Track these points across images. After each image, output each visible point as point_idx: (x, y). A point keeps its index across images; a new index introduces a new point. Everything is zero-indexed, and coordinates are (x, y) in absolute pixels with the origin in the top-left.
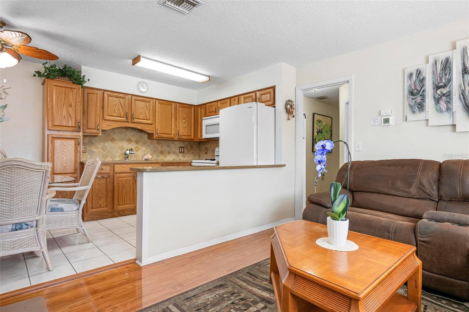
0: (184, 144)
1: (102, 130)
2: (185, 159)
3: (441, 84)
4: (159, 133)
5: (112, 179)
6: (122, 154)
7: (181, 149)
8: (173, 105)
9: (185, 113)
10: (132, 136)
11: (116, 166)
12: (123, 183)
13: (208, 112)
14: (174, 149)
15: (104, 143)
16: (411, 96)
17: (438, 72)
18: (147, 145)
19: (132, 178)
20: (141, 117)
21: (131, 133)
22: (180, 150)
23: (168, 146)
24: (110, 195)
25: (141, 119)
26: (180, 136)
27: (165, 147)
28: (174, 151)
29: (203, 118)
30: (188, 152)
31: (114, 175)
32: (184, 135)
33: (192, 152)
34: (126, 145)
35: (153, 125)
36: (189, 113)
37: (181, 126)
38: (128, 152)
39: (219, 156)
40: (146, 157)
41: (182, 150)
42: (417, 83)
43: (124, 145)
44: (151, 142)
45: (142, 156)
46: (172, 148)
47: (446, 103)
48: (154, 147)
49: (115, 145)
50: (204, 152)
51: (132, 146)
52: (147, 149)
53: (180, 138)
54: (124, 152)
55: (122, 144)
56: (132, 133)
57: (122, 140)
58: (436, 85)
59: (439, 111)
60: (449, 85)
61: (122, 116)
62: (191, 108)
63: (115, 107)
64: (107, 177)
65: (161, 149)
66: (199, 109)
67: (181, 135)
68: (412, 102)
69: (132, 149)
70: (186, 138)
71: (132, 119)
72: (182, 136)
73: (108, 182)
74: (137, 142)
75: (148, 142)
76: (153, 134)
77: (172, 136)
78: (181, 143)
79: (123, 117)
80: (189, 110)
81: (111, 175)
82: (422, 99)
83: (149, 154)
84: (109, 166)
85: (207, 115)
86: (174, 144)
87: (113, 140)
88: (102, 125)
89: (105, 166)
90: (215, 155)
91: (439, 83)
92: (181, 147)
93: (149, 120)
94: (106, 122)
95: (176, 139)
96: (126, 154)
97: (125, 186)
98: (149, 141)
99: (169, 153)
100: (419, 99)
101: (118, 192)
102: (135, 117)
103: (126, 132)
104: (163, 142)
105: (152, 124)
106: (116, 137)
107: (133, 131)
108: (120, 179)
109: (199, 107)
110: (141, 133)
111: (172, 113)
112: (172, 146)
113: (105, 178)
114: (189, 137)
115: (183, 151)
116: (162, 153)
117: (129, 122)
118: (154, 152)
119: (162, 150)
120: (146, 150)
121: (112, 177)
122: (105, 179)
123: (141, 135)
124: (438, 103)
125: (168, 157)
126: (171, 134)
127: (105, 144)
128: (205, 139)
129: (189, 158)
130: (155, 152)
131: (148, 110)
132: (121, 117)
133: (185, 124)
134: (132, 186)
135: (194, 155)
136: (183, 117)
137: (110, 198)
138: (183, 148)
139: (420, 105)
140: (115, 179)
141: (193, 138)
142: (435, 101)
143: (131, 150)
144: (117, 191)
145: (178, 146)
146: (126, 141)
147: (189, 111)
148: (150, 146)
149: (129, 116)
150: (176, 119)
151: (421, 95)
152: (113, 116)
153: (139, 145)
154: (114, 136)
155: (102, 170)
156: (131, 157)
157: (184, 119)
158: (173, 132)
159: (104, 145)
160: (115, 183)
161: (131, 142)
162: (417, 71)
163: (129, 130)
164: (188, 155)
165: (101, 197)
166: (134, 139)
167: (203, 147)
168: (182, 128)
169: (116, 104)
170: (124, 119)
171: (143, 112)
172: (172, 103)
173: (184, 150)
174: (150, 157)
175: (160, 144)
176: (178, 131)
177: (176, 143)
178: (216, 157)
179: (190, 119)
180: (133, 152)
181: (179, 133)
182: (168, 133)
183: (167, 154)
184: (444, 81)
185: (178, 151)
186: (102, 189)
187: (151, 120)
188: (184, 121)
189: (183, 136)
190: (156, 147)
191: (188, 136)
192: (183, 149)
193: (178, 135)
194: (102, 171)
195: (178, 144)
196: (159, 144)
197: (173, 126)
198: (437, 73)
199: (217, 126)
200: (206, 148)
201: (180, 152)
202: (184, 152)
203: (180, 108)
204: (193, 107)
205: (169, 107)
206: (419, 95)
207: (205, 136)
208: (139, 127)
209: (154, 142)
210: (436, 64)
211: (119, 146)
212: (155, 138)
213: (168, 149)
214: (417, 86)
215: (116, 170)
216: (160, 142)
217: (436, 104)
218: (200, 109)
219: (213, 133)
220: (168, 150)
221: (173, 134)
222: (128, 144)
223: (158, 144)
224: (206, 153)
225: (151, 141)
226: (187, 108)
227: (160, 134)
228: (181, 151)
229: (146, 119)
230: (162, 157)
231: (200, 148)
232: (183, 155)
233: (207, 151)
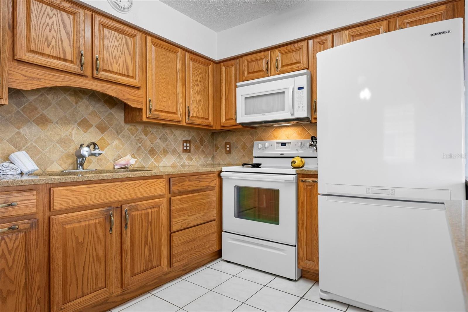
0: (189, 137)
1: (10, 90)
2: (191, 163)
4: (153, 110)
5: (46, 228)
6: (68, 156)
7: (185, 144)
8: (179, 54)
9: (200, 74)
10: (89, 114)
11: (55, 190)
12: (77, 238)
13: (246, 73)
14: (174, 146)
15: (19, 128)
18: (124, 136)
19: (102, 219)
20: (115, 68)
21: (87, 107)
22: (184, 146)
23: (164, 139)
24: (39, 279)
25: (116, 73)
26: (190, 118)
27: (158, 140)
28: (173, 148)
29: (238, 84)
30: (197, 151)
31: (49, 218)
32: (198, 117)
33: (203, 151)
34: (76, 134)
35: (142, 89)
36: (206, 74)
37: (192, 98)
38: (85, 151)
40: (122, 162)
41: (186, 146)
43: (71, 135)
44: (131, 129)
45: (115, 160)
46: (171, 143)
48: (138, 140)
49: (49, 134)
50: (224, 151)
51: (92, 135)
52: (123, 145)
53: (191, 122)
54: (72, 149)
55: (68, 133)
56: (91, 108)
57: (65, 121)
61: (69, 57)
62: (208, 65)
63: (50, 31)
64: (28, 226)
65: (150, 143)
66: (223, 68)
67: (193, 116)
69: (94, 144)
70: (200, 123)
71: (95, 71)
72: (194, 119)
73: (33, 243)
74: (102, 129)
75: (126, 128)
76: (141, 110)
77: (178, 117)
78: (185, 132)
79: (72, 62)
80: (205, 67)
81: (41, 220)
83: (129, 155)
84: (35, 193)
85: (244, 78)
86: (174, 135)
87: (43, 121)
88: (8, 74)
89: (20, 194)
90: (254, 155)
92: (186, 142)
93: (132, 77)
94: (23, 67)
95: (184, 124)
96: (82, 157)
97: (82, 243)
98: (127, 127)
99: (165, 152)
101: (65, 266)
102: (101, 67)
103: (76, 103)
104: (155, 130)
105: (138, 88)
106: (49, 113)
107: (93, 103)
108: (67, 227)
109: (222, 64)
110: (111, 108)
111: (177, 69)
112: (171, 138)
113: (20, 231)
114: (205, 121)
115: (188, 148)
116: (152, 152)
117: (86, 76)
118: (138, 150)
119: (152, 146)
120: (121, 146)
121: (43, 227)
122: (21, 235)
123: (112, 114)
125: (164, 160)
126: (175, 113)
127: (21, 130)
128: (240, 124)
129: (197, 162)
130: (140, 151)
131: (130, 54)
132: (65, 60)
133: (200, 96)
134: (102, 239)
136: (196, 81)
137: (39, 288)
138: (189, 142)
140: (55, 229)
141: (212, 124)
143: (92, 146)
144: (60, 263)
145: (180, 139)
146: (76, 125)
147: (206, 70)
148: (130, 137)
149: (87, 60)
150: (184, 84)
152: (42, 54)
153: (106, 136)
154: (45, 112)
155: (10, 209)
156: (90, 162)
157: (197, 85)
158: (180, 109)
159: (19, 133)
160: (54, 240)
161: (89, 128)
163: (82, 99)
164: (197, 156)
165: (9, 292)
166: (95, 121)
167: (221, 141)
168: (195, 102)
169: (52, 24)
170: (74, 68)
171: (120, 57)
172: (178, 49)
173: (190, 146)
174: (132, 161)
175: (149, 134)
176: (188, 108)
177: (177, 133)
178: (254, 159)
179: (206, 86)
180: (97, 151)
181: (189, 112)
182: (170, 111)
183: (161, 155)
185: (180, 149)
186: (10, 268)
187: (137, 78)
188: (197, 88)
189: (197, 119)
190: (140, 141)
191: (203, 118)
192: (188, 145)
193: (189, 116)
194: (11, 212)
195: (181, 135)
196: (146, 134)
197: (180, 97)
201: (185, 151)
202: (189, 151)
203: (191, 62)
204: (212, 63)
205: (172, 55)
207: (242, 118)
208: (111, 91)
209: (137, 130)
211: (58, 138)
212: (144, 119)
213: (163, 145)
215: (58, 204)
216: (149, 129)
218: (226, 67)
221: (179, 113)
222: (82, 132)
223: (145, 134)
224: (229, 152)
225: (131, 127)
226: (202, 63)
227: (156, 110)
228: (185, 148)
229: (126, 74)
230: (153, 160)
231: (215, 142)
232: (189, 155)
233: (230, 148)
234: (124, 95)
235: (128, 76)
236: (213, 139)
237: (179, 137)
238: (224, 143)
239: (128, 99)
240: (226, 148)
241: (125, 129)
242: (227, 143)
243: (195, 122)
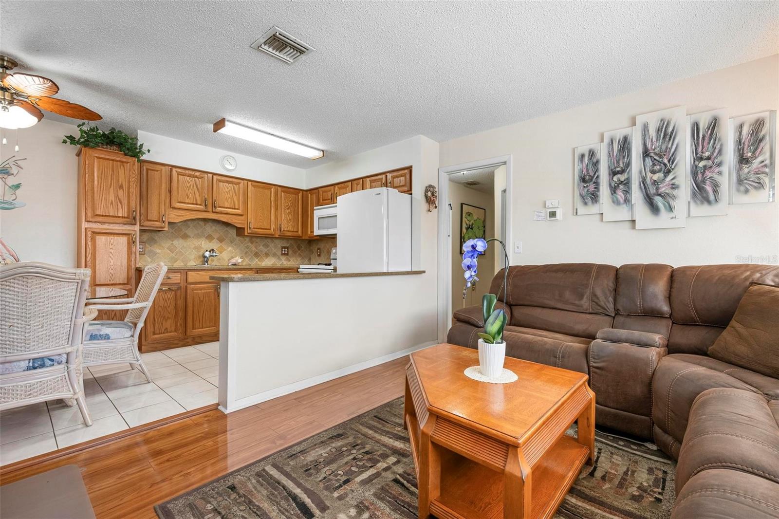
0: (288, 244)
1: (169, 223)
2: (289, 263)
3: (618, 169)
4: (252, 228)
5: (184, 293)
6: (199, 257)
7: (284, 250)
8: (272, 189)
9: (290, 201)
10: (213, 232)
11: (189, 273)
12: (200, 298)
13: (321, 200)
15: (172, 241)
16: (583, 184)
17: (615, 154)
18: (236, 244)
19: (213, 290)
20: (227, 205)
21: (211, 227)
23: (266, 246)
24: (181, 314)
25: (227, 208)
26: (282, 232)
27: (261, 247)
28: (274, 252)
29: (315, 208)
30: (294, 254)
31: (186, 286)
32: (288, 231)
33: (299, 254)
34: (204, 243)
35: (244, 216)
36: (295, 200)
37: (283, 218)
38: (207, 254)
39: (336, 259)
40: (233, 261)
41: (285, 251)
42: (590, 166)
43: (201, 244)
45: (229, 260)
46: (271, 249)
47: (623, 193)
48: (246, 247)
49: (188, 244)
50: (316, 254)
51: (214, 245)
53: (282, 234)
54: (201, 253)
55: (199, 243)
56: (214, 228)
57: (198, 236)
58: (612, 170)
59: (616, 202)
60: (628, 170)
61: (199, 203)
62: (297, 194)
63: (189, 190)
64: (176, 288)
65: (255, 249)
66: (309, 195)
67: (284, 231)
68: (584, 190)
69: (213, 250)
70: (290, 235)
71: (214, 208)
72: (285, 232)
73: (178, 297)
74: (221, 240)
76: (244, 228)
77: (272, 231)
78: (284, 241)
79: (200, 205)
80: (295, 196)
81: (182, 286)
82: (595, 188)
83: (238, 257)
84: (179, 273)
85: (319, 204)
86: (275, 243)
87: (185, 237)
88: (168, 215)
89: (173, 274)
90: (331, 258)
91: (615, 168)
92: (285, 248)
93: (238, 209)
94: (175, 211)
95: (277, 236)
96: (205, 257)
97: (202, 301)
98: (238, 238)
99: (267, 255)
100: (592, 187)
101: (193, 312)
102: (217, 205)
103: (205, 225)
104: (259, 240)
105: (242, 215)
106: (189, 232)
107: (215, 224)
108: (195, 291)
109: (309, 192)
110: (227, 227)
111: (271, 199)
112: (272, 245)
113: (173, 290)
114: (296, 233)
115: (286, 252)
116: (257, 255)
117: (209, 212)
118: (246, 253)
119: (257, 251)
120: (234, 251)
121: (183, 290)
122: (173, 293)
123: (227, 230)
124: (615, 193)
125: (266, 260)
126: (270, 229)
127: (174, 242)
129: (295, 263)
130: (248, 254)
131: (236, 195)
132: (197, 204)
133: (290, 216)
134: (213, 301)
135: (303, 258)
136: (287, 206)
137: (181, 319)
138: (287, 248)
139: (593, 194)
140: (188, 291)
141: (301, 235)
142: (611, 190)
143: (212, 252)
144: (191, 309)
145: (279, 246)
146: (204, 239)
147: (296, 198)
148: (240, 245)
149: (209, 203)
150: (276, 209)
151: (594, 183)
152: (185, 203)
153: (223, 245)
154: (187, 232)
155: (169, 280)
156: (213, 261)
157: (288, 209)
158: (273, 226)
159: (172, 244)
160: (188, 297)
161: (213, 240)
162: (590, 151)
163: (208, 222)
164: (294, 258)
165: (168, 318)
166: (216, 236)
167: (315, 247)
168: (285, 221)
169: (190, 186)
170: (202, 207)
171: (229, 198)
172: (271, 186)
173: (288, 251)
174: (240, 261)
175: (254, 243)
176: (280, 225)
177: (277, 241)
178: (332, 260)
179: (296, 208)
180: (214, 254)
181: (281, 228)
182: (265, 228)
183: (264, 257)
184: (621, 166)
185: (279, 253)
186: (169, 307)
187: (241, 209)
188: (288, 211)
189: (287, 232)
190: (247, 247)
191: (293, 231)
192: (286, 250)
193: (280, 231)
194: (169, 281)
195: (280, 244)
197: (273, 218)
198: (613, 155)
199: (333, 218)
200: (318, 249)
201: (282, 254)
202: (287, 254)
203: (282, 193)
204: (301, 192)
205: (267, 192)
206: (592, 183)
207: (317, 232)
208: (224, 218)
209: (245, 240)
210: (612, 143)
211: (194, 246)
212: (246, 234)
213: (265, 250)
214: (590, 170)
215: (190, 280)
216: (254, 239)
217: (612, 194)
218: (311, 195)
219: (329, 228)
220: (266, 250)
222: (208, 242)
223: (251, 243)
224: (319, 255)
225: (241, 239)
226: (292, 193)
227: (254, 228)
228: (283, 252)
229: (233, 207)
230: (257, 260)
231: (311, 248)
232: (287, 258)
233: (320, 252)
235: (235, 209)
236: (310, 246)
237: (279, 244)
239: (235, 223)
240: (318, 252)
241: (236, 240)
243: (286, 234)
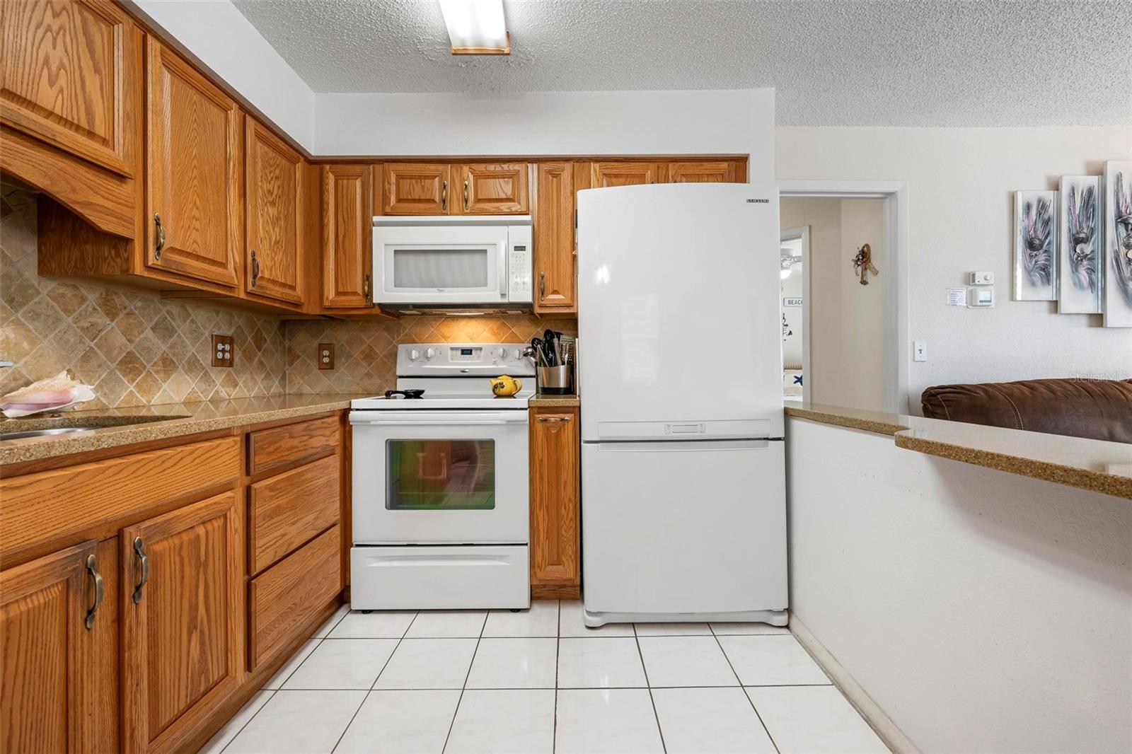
0: (230, 329)
2: (234, 393)
3: (1082, 235)
4: (166, 247)
7: (220, 347)
8: (231, 113)
9: (277, 178)
14: (192, 349)
16: (1029, 251)
17: (1077, 212)
18: (35, 316)
20: (47, 98)
22: (217, 351)
23: (165, 330)
25: (49, 114)
26: (258, 283)
27: (148, 333)
28: (189, 354)
29: (376, 219)
30: (247, 365)
32: (274, 282)
33: (261, 363)
37: (261, 233)
41: (223, 351)
42: (1039, 225)
44: (63, 296)
46: (183, 341)
47: (1087, 273)
48: (86, 330)
50: (314, 364)
52: (33, 342)
53: (259, 292)
58: (1073, 235)
59: (1078, 285)
60: (1093, 239)
62: (294, 162)
65: (124, 340)
66: (330, 177)
67: (262, 277)
68: (1031, 262)
70: (279, 296)
72: (266, 284)
75: (44, 292)
76: (127, 241)
77: (231, 274)
78: (220, 316)
82: (1046, 260)
83: (63, 374)
85: (388, 209)
86: (192, 322)
90: (399, 373)
91: (1078, 233)
92: (223, 339)
93: (104, 141)
95: (242, 294)
98: (47, 287)
99: (168, 365)
100: (1042, 258)
104: (139, 304)
109: (326, 167)
111: (226, 152)
112: (183, 328)
114: (288, 291)
115: (227, 356)
116: (130, 365)
118: (86, 358)
119: (131, 347)
120: (25, 345)
124: (1077, 270)
125: (165, 386)
126: (223, 265)
128: (380, 305)
129: (249, 391)
130: (94, 363)
131: (97, 70)
133: (277, 230)
135: (268, 377)
136: (270, 192)
138: (230, 340)
139: (1043, 270)
141: (302, 301)
142: (1072, 266)
145: (207, 333)
147: (289, 173)
148: (58, 320)
150: (243, 194)
151: (1046, 251)
157: (273, 204)
158: (234, 257)
162: (1039, 201)
164: (247, 376)
168: (266, 243)
171: (61, 66)
172: (230, 101)
173: (231, 352)
174: (82, 392)
175: (121, 316)
176: (254, 254)
177: (201, 315)
179: (290, 209)
181: (255, 267)
182: (210, 257)
183: (157, 372)
184: (1085, 231)
185: (206, 358)
187: (119, 148)
188: (272, 211)
189: (271, 286)
190: (92, 331)
191: (284, 285)
192: (227, 347)
193: (253, 277)
195: (208, 323)
196: (112, 314)
197: (232, 225)
198: (1074, 213)
199: (477, 257)
201: (216, 363)
202: (230, 363)
203: (258, 143)
204: (301, 159)
205: (215, 114)
206: (1041, 251)
207: (385, 291)
209: (83, 299)
210: (1074, 194)
212: (139, 271)
213: (160, 347)
214: (1038, 232)
216: (120, 299)
217: (1073, 272)
219: (441, 285)
220: (164, 348)
221: (231, 266)
223: (107, 314)
224: (328, 366)
225: (62, 290)
228: (220, 355)
230: (132, 388)
231: (287, 343)
232: (229, 374)
233: (332, 357)
234: (74, 190)
235: (91, 134)
236: (284, 336)
237: (205, 328)
238: (315, 344)
239: (88, 204)
240: (320, 357)
241: (39, 293)
242: (321, 347)
243: (268, 292)
